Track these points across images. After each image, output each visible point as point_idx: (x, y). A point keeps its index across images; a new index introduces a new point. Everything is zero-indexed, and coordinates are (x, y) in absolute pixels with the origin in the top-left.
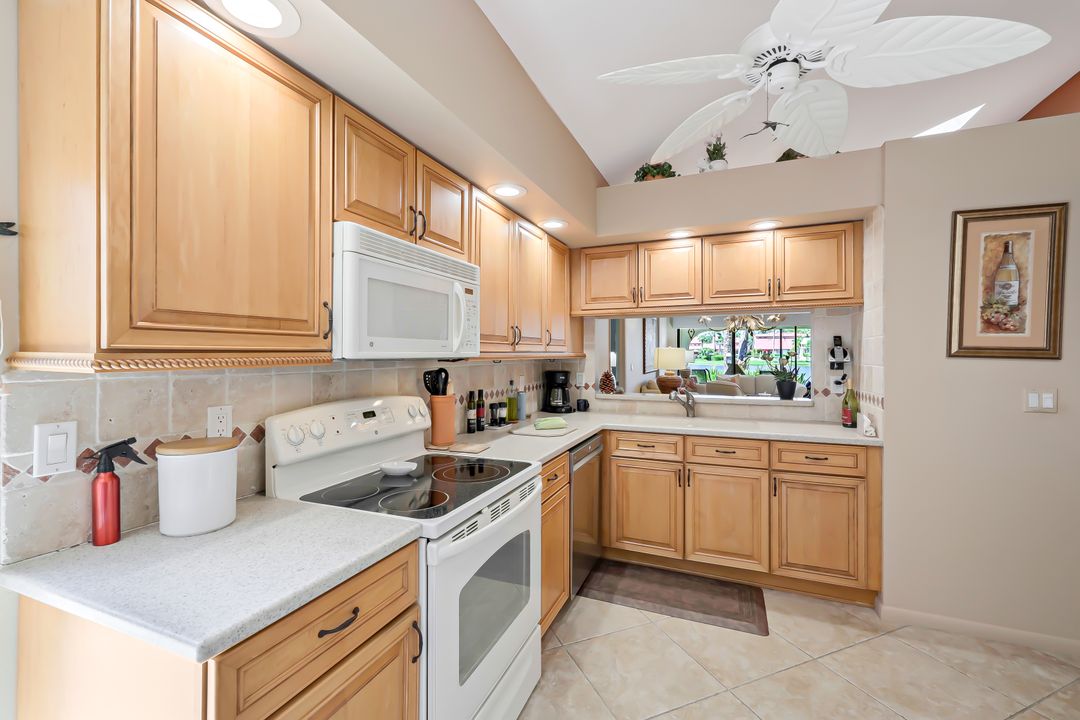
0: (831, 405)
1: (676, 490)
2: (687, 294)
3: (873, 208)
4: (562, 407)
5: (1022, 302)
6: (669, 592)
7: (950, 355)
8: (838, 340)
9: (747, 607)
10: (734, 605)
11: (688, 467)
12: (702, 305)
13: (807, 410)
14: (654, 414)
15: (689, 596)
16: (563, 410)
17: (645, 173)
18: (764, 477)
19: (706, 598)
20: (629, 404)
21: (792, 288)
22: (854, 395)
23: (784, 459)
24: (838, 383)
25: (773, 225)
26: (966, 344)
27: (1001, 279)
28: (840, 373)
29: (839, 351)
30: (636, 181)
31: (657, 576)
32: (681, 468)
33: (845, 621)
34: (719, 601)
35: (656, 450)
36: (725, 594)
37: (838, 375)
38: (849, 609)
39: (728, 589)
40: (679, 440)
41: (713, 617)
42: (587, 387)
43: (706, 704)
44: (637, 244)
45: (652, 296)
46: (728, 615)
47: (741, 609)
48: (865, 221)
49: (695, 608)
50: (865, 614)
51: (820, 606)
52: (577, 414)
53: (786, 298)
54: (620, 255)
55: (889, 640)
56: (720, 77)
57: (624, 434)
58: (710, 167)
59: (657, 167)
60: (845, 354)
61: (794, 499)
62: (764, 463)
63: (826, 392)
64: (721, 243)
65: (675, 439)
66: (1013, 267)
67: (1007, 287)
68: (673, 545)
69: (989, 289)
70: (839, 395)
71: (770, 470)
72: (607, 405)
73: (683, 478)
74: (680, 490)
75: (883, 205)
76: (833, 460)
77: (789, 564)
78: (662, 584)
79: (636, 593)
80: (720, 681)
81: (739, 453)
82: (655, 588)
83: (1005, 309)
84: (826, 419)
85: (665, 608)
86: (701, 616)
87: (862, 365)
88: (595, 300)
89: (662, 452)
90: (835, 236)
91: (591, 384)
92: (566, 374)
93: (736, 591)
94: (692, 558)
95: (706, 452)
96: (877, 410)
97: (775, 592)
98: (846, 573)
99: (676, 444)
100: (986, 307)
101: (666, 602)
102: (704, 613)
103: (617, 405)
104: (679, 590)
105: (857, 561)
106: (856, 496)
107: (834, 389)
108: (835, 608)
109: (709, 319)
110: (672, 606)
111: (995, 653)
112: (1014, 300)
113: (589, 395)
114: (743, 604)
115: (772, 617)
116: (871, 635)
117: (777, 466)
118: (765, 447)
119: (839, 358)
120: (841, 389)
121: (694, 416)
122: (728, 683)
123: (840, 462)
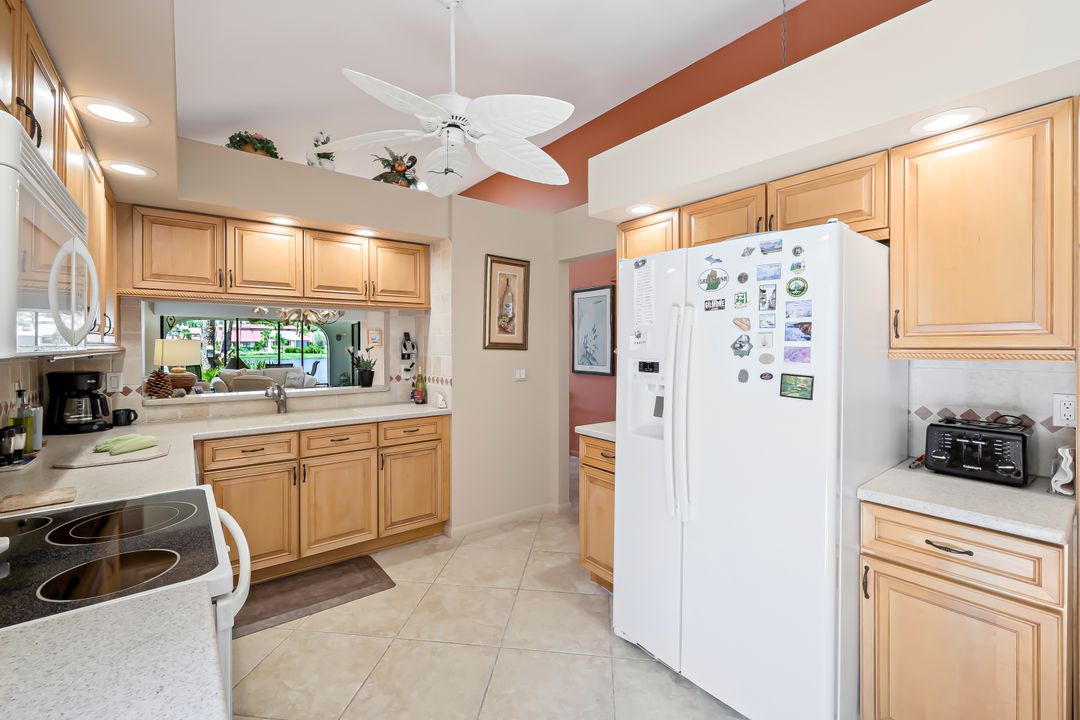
0: (402, 388)
1: (289, 490)
2: (288, 285)
3: (443, 239)
4: (93, 423)
5: (514, 316)
6: (295, 596)
7: (485, 348)
8: (407, 336)
9: (369, 573)
10: (360, 577)
11: (303, 462)
12: (304, 297)
13: (385, 395)
14: (234, 416)
15: (315, 590)
16: (95, 427)
17: (240, 142)
18: (373, 455)
19: (333, 583)
20: (198, 408)
21: (383, 291)
22: (422, 379)
23: (388, 436)
24: (407, 370)
25: (371, 234)
26: (492, 341)
27: (506, 300)
28: (409, 362)
29: (408, 344)
30: (228, 146)
31: (271, 589)
32: (296, 465)
33: (433, 550)
34: (345, 581)
35: (266, 452)
36: (346, 573)
37: (407, 364)
38: (431, 542)
39: (346, 568)
40: (294, 436)
41: (349, 594)
42: (126, 391)
43: (386, 658)
44: (225, 219)
45: (244, 282)
46: (359, 586)
47: (365, 576)
48: (431, 248)
49: (329, 596)
50: (441, 540)
51: (413, 548)
52: (116, 429)
53: (379, 299)
54: (200, 227)
55: (461, 549)
56: (417, 115)
57: (224, 442)
58: (320, 163)
59: (261, 141)
60: (413, 347)
61: (396, 467)
62: (374, 443)
63: (398, 378)
64: (322, 239)
65: (287, 437)
66: (510, 294)
67: (508, 306)
68: (286, 548)
69: (501, 306)
70: (407, 380)
71: (379, 448)
72: (163, 413)
73: (298, 475)
74: (294, 489)
75: (450, 238)
76: (423, 430)
77: (393, 524)
78: (281, 593)
79: (261, 614)
80: (385, 636)
81: (352, 439)
82: (278, 599)
83: (507, 320)
84: (399, 400)
85: (301, 611)
86: (338, 599)
87: (428, 355)
88: (158, 276)
89: (274, 453)
90: (413, 253)
91: (134, 387)
92: (96, 376)
93: (353, 565)
94: (306, 553)
95: (321, 443)
96: (448, 388)
97: (379, 554)
98: (430, 515)
99: (289, 442)
100: (500, 317)
101: (298, 605)
102: (337, 596)
103: (179, 411)
104: (305, 589)
105: (436, 503)
106: (436, 454)
107: (404, 375)
108: (423, 545)
109: (266, 310)
110: (307, 605)
111: (507, 531)
112: (510, 316)
113: (134, 401)
114: (366, 572)
115: (388, 571)
116: (453, 551)
117: (384, 443)
118: (374, 429)
119: (410, 350)
120: (408, 375)
121: (286, 412)
122: (392, 634)
123: (426, 430)
